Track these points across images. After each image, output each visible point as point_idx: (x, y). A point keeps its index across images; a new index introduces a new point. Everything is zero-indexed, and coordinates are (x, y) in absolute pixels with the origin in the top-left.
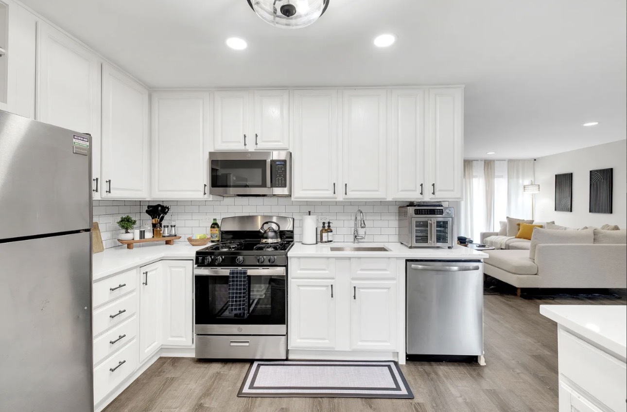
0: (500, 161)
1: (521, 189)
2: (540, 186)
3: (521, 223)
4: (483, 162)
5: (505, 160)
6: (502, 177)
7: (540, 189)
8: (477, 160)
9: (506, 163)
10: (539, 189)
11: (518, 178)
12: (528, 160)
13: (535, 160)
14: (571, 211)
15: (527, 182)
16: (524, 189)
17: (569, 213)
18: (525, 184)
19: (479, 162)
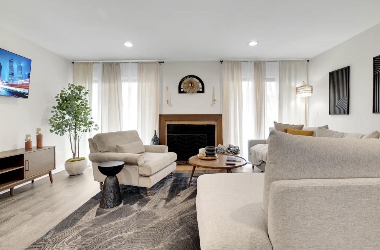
0: (271, 62)
1: (294, 92)
2: (313, 87)
3: (289, 128)
4: (253, 64)
5: (276, 61)
6: (273, 80)
7: (314, 91)
8: (247, 61)
9: (277, 64)
10: (312, 90)
11: (290, 80)
12: (301, 61)
13: (308, 61)
14: (348, 113)
15: (299, 84)
16: (297, 92)
17: (346, 116)
18: (297, 86)
19: (249, 63)
